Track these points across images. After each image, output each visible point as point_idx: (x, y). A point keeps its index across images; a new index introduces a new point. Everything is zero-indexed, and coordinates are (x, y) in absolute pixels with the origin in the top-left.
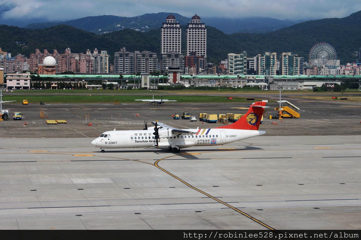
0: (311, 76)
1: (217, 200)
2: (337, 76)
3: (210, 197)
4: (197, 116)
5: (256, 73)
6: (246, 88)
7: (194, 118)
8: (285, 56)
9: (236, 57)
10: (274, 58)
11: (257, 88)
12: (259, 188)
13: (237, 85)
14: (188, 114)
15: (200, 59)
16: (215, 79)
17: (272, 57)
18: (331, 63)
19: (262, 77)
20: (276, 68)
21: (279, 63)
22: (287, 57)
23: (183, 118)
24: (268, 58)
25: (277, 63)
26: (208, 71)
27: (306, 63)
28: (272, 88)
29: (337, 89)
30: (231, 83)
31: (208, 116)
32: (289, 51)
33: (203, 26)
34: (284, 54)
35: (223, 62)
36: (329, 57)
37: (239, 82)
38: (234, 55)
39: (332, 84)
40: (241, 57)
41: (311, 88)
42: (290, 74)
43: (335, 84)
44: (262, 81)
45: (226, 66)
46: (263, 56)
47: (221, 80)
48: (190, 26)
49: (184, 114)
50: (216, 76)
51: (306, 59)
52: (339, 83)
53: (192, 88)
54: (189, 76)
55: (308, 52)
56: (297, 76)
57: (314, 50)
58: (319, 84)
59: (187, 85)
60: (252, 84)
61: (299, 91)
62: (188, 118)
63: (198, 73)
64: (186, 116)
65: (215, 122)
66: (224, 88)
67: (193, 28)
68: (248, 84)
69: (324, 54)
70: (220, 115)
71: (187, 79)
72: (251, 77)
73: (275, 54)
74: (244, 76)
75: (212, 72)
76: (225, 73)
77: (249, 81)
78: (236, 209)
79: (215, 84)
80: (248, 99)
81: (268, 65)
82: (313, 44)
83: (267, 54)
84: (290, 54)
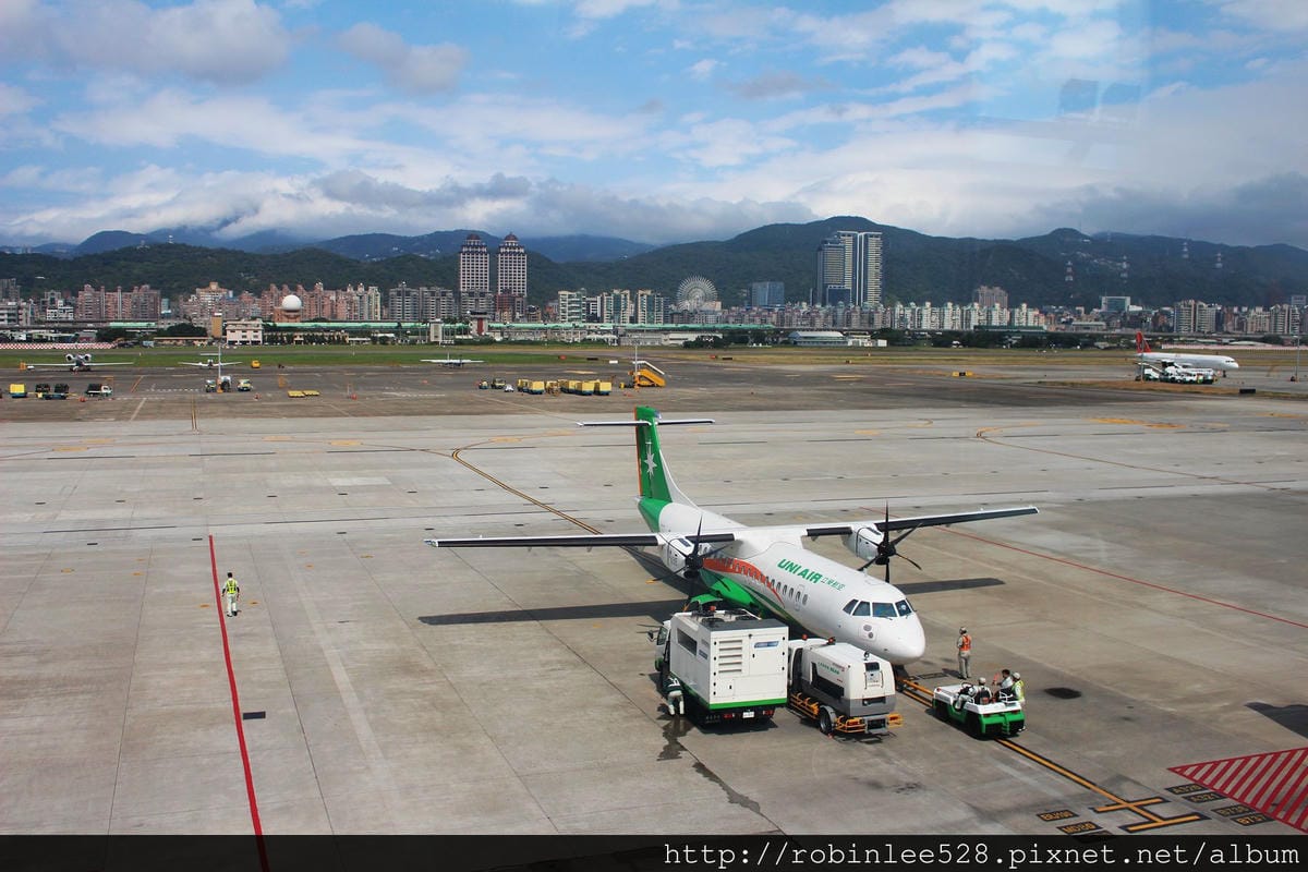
0: (680, 326)
1: (546, 507)
2: (717, 326)
3: (535, 503)
4: (514, 383)
5: (600, 320)
6: (586, 342)
7: (509, 388)
8: (642, 295)
9: (570, 296)
10: (625, 299)
11: (601, 342)
12: (606, 489)
13: (572, 338)
14: (500, 382)
15: (517, 300)
16: (540, 329)
17: (623, 296)
18: (707, 306)
19: (609, 326)
20: (629, 312)
21: (633, 305)
22: (645, 297)
23: (494, 386)
24: (617, 299)
25: (631, 305)
26: (529, 317)
27: (673, 307)
28: (625, 342)
29: (717, 344)
30: (564, 335)
31: (531, 384)
32: (647, 288)
33: (522, 251)
34: (640, 292)
35: (551, 304)
36: (706, 298)
37: (575, 333)
38: (567, 293)
39: (710, 337)
40: (578, 296)
41: (681, 343)
42: (649, 322)
43: (715, 337)
44: (608, 332)
45: (554, 311)
46: (610, 295)
47: (549, 331)
48: (503, 250)
49: (494, 381)
50: (542, 325)
51: (674, 300)
52: (720, 336)
53: (506, 342)
54: (502, 325)
55: (675, 290)
56: (660, 325)
57: (685, 287)
58: (692, 337)
59: (498, 339)
60: (594, 336)
61: (662, 347)
62: (501, 388)
63: (514, 319)
64: (497, 384)
65: (540, 393)
66: (553, 343)
67: (506, 253)
68: (588, 337)
69: (699, 294)
70: (548, 383)
71: (497, 328)
72: (593, 326)
73: (628, 292)
74: (582, 325)
75: (535, 319)
76: (555, 321)
77: (589, 332)
78: (575, 521)
79: (540, 337)
80: (589, 359)
81: (617, 308)
82: (684, 278)
83: (616, 292)
84: (649, 292)
